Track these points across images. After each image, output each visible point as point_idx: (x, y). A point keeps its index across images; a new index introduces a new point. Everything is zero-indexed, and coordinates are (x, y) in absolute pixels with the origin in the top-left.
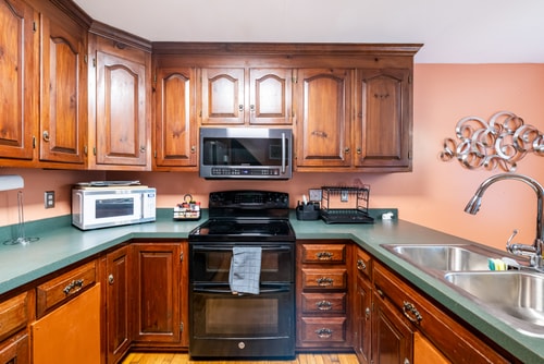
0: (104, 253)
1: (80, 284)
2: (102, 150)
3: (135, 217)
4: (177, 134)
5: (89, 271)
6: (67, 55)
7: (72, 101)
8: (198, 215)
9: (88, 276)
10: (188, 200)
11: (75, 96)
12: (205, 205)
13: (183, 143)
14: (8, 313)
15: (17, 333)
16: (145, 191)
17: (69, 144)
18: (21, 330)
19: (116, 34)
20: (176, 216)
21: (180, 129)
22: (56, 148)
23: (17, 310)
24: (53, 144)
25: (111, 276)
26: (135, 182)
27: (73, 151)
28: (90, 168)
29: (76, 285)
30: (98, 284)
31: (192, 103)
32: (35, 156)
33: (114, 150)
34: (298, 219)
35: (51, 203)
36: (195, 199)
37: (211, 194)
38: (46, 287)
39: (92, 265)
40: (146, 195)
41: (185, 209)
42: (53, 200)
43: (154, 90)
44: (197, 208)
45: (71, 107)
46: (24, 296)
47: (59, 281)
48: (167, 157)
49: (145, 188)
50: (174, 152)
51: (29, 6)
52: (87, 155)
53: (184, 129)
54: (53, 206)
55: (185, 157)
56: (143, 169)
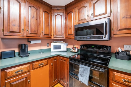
0: (50, 58)
1: (43, 64)
2: (55, 34)
3: (61, 50)
4: (70, 28)
5: (45, 62)
6: (47, 15)
7: (48, 24)
8: (77, 51)
9: (45, 63)
10: (74, 46)
11: (49, 23)
12: (79, 48)
13: (72, 31)
14: (25, 67)
15: (28, 72)
16: (64, 44)
17: (48, 34)
18: (29, 71)
19: (57, 7)
20: (71, 51)
21: (71, 27)
22: (45, 35)
23: (27, 67)
24: (44, 34)
25: (52, 64)
26: (62, 42)
27: (49, 35)
28: (52, 38)
29: (42, 64)
30: (48, 65)
31: (74, 19)
32: (40, 36)
33: (57, 34)
34: (116, 58)
35: (48, 46)
36: (76, 46)
37: (81, 45)
38: (34, 64)
39: (46, 60)
40: (64, 45)
41: (73, 49)
42: (49, 45)
43: (66, 18)
44: (76, 49)
45: (48, 26)
46: (29, 64)
47: (38, 63)
48: (68, 35)
49: (64, 43)
50: (69, 33)
51: (39, 7)
52: (52, 35)
53: (72, 27)
54: (49, 46)
55: (72, 34)
56: (63, 38)
